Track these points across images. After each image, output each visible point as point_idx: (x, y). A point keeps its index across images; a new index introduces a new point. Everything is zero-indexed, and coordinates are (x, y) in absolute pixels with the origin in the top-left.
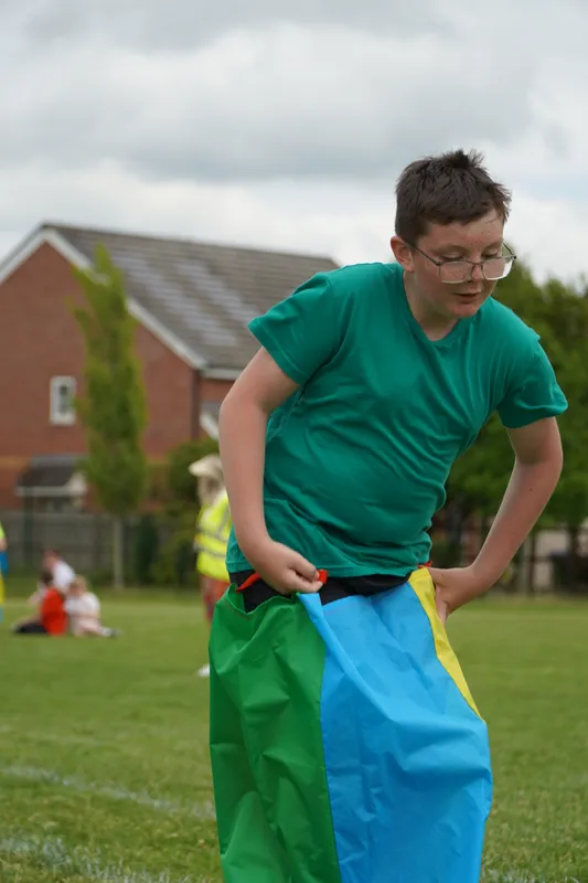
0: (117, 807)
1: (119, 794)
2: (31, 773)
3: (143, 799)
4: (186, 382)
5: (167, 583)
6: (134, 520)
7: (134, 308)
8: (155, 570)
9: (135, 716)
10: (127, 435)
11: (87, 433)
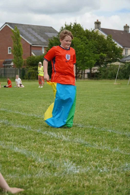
0: (17, 115)
1: (17, 113)
2: (4, 109)
3: (21, 113)
4: (29, 47)
5: (27, 79)
6: (21, 69)
7: (21, 36)
8: (25, 77)
9: (21, 100)
10: (20, 55)
11: (14, 55)
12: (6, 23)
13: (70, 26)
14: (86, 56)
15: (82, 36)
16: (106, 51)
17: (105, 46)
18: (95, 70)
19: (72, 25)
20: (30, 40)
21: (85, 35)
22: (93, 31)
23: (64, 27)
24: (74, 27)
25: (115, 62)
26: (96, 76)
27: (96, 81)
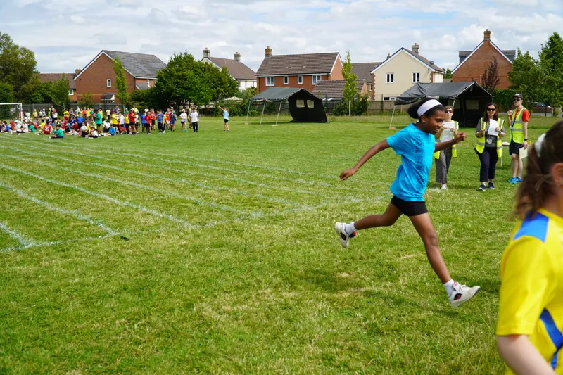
4: (132, 80)
7: (123, 67)
10: (124, 90)
11: (117, 90)
12: (103, 51)
13: (180, 56)
14: (202, 91)
15: (196, 69)
16: (222, 84)
17: (220, 79)
18: (211, 105)
19: (182, 56)
20: (134, 72)
21: (198, 68)
22: (199, 61)
23: (173, 57)
24: (184, 58)
25: (232, 97)
26: (212, 113)
27: (214, 118)
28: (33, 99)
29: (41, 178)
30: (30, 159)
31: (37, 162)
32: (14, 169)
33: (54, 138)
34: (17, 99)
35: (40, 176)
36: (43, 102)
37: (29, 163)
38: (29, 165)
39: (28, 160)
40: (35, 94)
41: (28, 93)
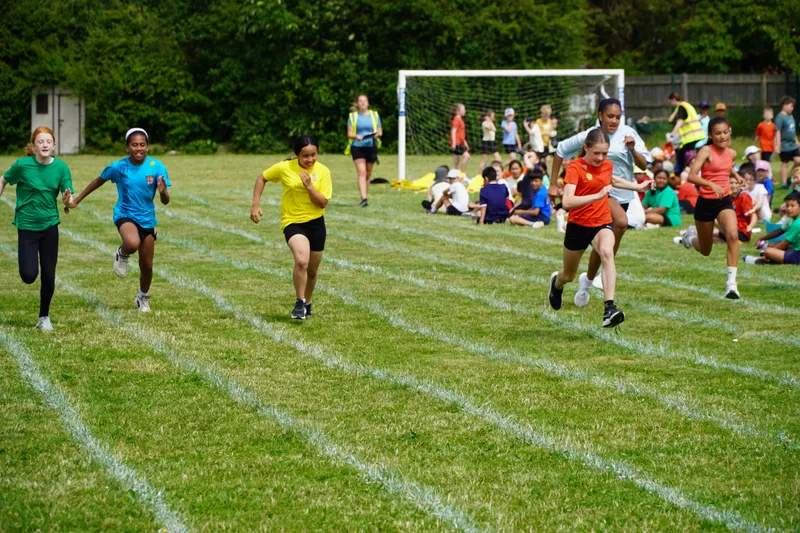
28: (685, 47)
29: (673, 495)
30: (632, 382)
31: (669, 400)
32: (547, 441)
33: (772, 261)
34: (604, 47)
35: (669, 483)
36: (734, 66)
37: (627, 406)
38: (624, 418)
39: (620, 385)
40: (695, 23)
41: (662, 20)
